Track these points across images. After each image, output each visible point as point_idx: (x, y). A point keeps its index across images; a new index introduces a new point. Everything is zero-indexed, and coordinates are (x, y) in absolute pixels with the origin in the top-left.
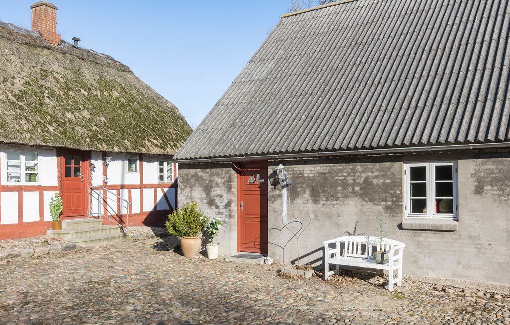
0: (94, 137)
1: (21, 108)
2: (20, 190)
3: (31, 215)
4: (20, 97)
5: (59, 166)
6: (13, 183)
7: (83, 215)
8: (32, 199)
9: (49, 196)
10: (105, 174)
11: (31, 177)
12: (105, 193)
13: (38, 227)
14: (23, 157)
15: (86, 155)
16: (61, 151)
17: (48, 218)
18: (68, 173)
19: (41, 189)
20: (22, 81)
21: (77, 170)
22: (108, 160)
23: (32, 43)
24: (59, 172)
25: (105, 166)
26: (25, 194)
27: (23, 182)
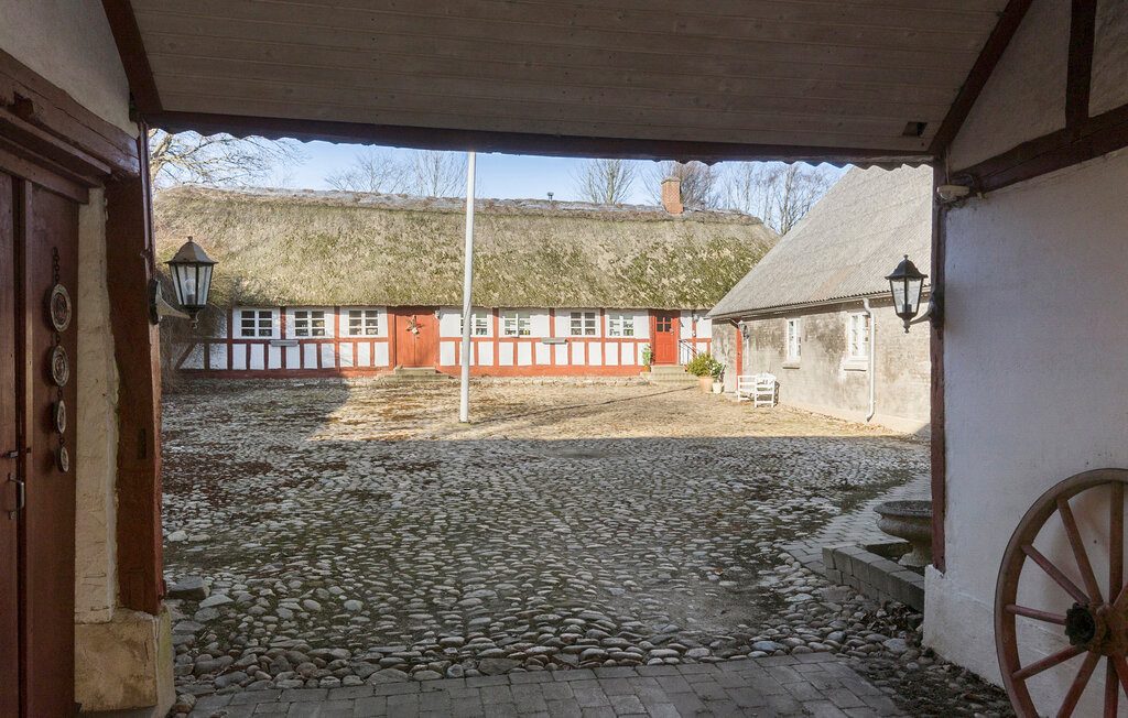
0: (683, 298)
1: (624, 280)
2: (619, 341)
3: (628, 360)
4: (625, 272)
5: (651, 323)
6: (613, 336)
7: (674, 363)
8: (628, 348)
9: (642, 347)
10: (694, 328)
11: (628, 332)
12: (694, 345)
13: (635, 369)
14: (621, 317)
15: (676, 314)
16: (651, 312)
17: (641, 362)
18: (659, 328)
19: (636, 341)
20: (633, 257)
21: (668, 327)
22: (696, 317)
23: (653, 219)
24: (651, 328)
25: (695, 322)
26: (623, 344)
27: (622, 336)
